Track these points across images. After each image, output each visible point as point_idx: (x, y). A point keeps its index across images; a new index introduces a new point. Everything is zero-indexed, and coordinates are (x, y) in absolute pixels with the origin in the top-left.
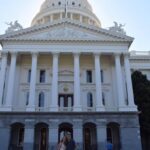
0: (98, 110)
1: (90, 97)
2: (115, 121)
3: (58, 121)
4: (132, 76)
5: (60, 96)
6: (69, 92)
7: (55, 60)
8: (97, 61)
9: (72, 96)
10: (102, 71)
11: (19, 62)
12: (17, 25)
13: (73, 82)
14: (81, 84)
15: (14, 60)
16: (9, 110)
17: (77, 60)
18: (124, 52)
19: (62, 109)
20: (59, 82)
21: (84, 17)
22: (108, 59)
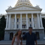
5: (23, 25)
7: (21, 16)
9: (26, 25)
13: (26, 22)
14: (28, 22)
15: (10, 16)
17: (27, 16)
18: (40, 13)
20: (22, 22)
21: (28, 4)
22: (35, 15)
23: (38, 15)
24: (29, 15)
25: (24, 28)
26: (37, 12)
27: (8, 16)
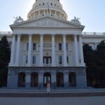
0: (65, 66)
1: (61, 58)
2: (73, 71)
3: (43, 71)
4: (83, 47)
5: (44, 57)
6: (49, 55)
7: (42, 39)
8: (64, 39)
9: (50, 58)
10: (67, 44)
13: (51, 50)
14: (56, 51)
15: (19, 39)
17: (53, 39)
18: (79, 34)
19: (45, 65)
20: (44, 50)
21: (57, 12)
22: (70, 37)
23: (76, 39)
24: (59, 37)
25: (47, 63)
26: (75, 32)
27: (14, 38)
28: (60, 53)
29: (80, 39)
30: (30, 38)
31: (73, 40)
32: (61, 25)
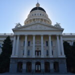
0: (50, 57)
1: (48, 52)
2: (57, 61)
3: (35, 61)
5: (36, 51)
6: (39, 50)
7: (34, 38)
8: (50, 38)
10: (52, 42)
11: (20, 39)
12: (19, 24)
13: (41, 46)
15: (18, 38)
16: (17, 57)
17: (42, 38)
18: (60, 34)
20: (36, 46)
22: (54, 37)
23: (58, 38)
24: (46, 37)
25: (38, 55)
26: (57, 33)
27: (15, 38)
28: (47, 48)
29: (61, 38)
30: (26, 38)
31: (56, 39)
32: (47, 28)
